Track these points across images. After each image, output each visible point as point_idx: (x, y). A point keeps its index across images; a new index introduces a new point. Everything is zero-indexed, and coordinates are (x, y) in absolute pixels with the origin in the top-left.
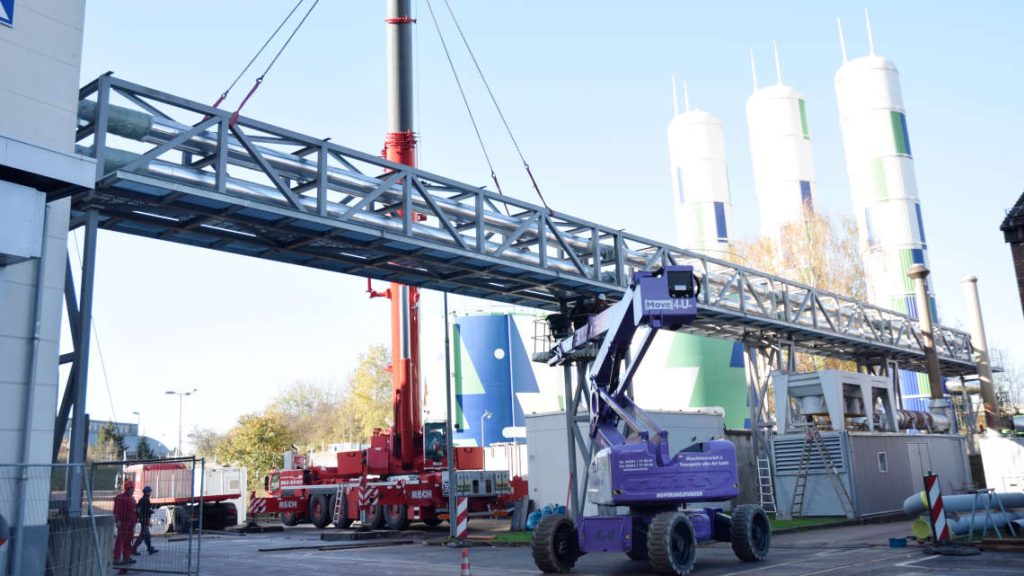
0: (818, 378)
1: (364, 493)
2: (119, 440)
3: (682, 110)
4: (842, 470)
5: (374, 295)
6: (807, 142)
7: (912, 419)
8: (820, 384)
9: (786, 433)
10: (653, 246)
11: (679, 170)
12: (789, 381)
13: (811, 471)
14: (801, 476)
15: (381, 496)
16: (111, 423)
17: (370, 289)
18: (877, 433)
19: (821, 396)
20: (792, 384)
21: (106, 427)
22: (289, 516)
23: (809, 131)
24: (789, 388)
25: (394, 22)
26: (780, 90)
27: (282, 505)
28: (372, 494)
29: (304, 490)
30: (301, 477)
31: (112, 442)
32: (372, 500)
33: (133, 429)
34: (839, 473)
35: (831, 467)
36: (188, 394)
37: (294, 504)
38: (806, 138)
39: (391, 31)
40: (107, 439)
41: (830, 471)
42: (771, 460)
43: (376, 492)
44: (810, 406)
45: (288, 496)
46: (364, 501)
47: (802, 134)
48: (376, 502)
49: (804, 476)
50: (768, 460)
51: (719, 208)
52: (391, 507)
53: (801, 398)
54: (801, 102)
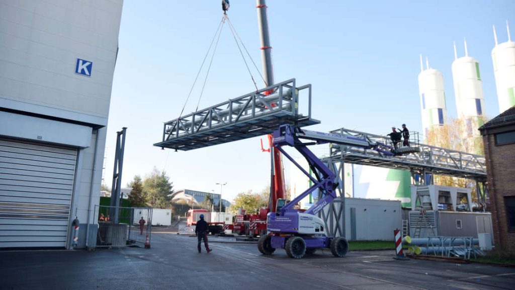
0: (427, 188)
1: (251, 224)
2: (212, 200)
3: (425, 68)
4: (435, 226)
5: (264, 150)
6: (479, 81)
7: (483, 207)
8: (428, 191)
9: (416, 210)
10: (360, 134)
11: (423, 95)
12: (417, 189)
13: (422, 226)
14: (418, 228)
15: (257, 226)
16: (209, 194)
17: (262, 149)
18: (457, 212)
19: (429, 196)
20: (418, 190)
21: (208, 194)
22: (239, 231)
23: (481, 77)
24: (417, 192)
25: (263, 49)
26: (467, 59)
27: (235, 227)
28: (254, 225)
29: (243, 223)
30: (243, 218)
31: (209, 201)
32: (254, 227)
33: (219, 196)
34: (433, 228)
35: (430, 225)
36: (225, 184)
37: (240, 227)
38: (479, 80)
39: (262, 52)
40: (208, 200)
41: (429, 226)
42: (408, 221)
43: (256, 225)
44: (425, 200)
45: (239, 225)
46: (251, 228)
47: (477, 78)
48: (255, 228)
49: (420, 228)
50: (407, 221)
51: (440, 111)
52: (261, 230)
53: (423, 196)
54: (477, 64)
